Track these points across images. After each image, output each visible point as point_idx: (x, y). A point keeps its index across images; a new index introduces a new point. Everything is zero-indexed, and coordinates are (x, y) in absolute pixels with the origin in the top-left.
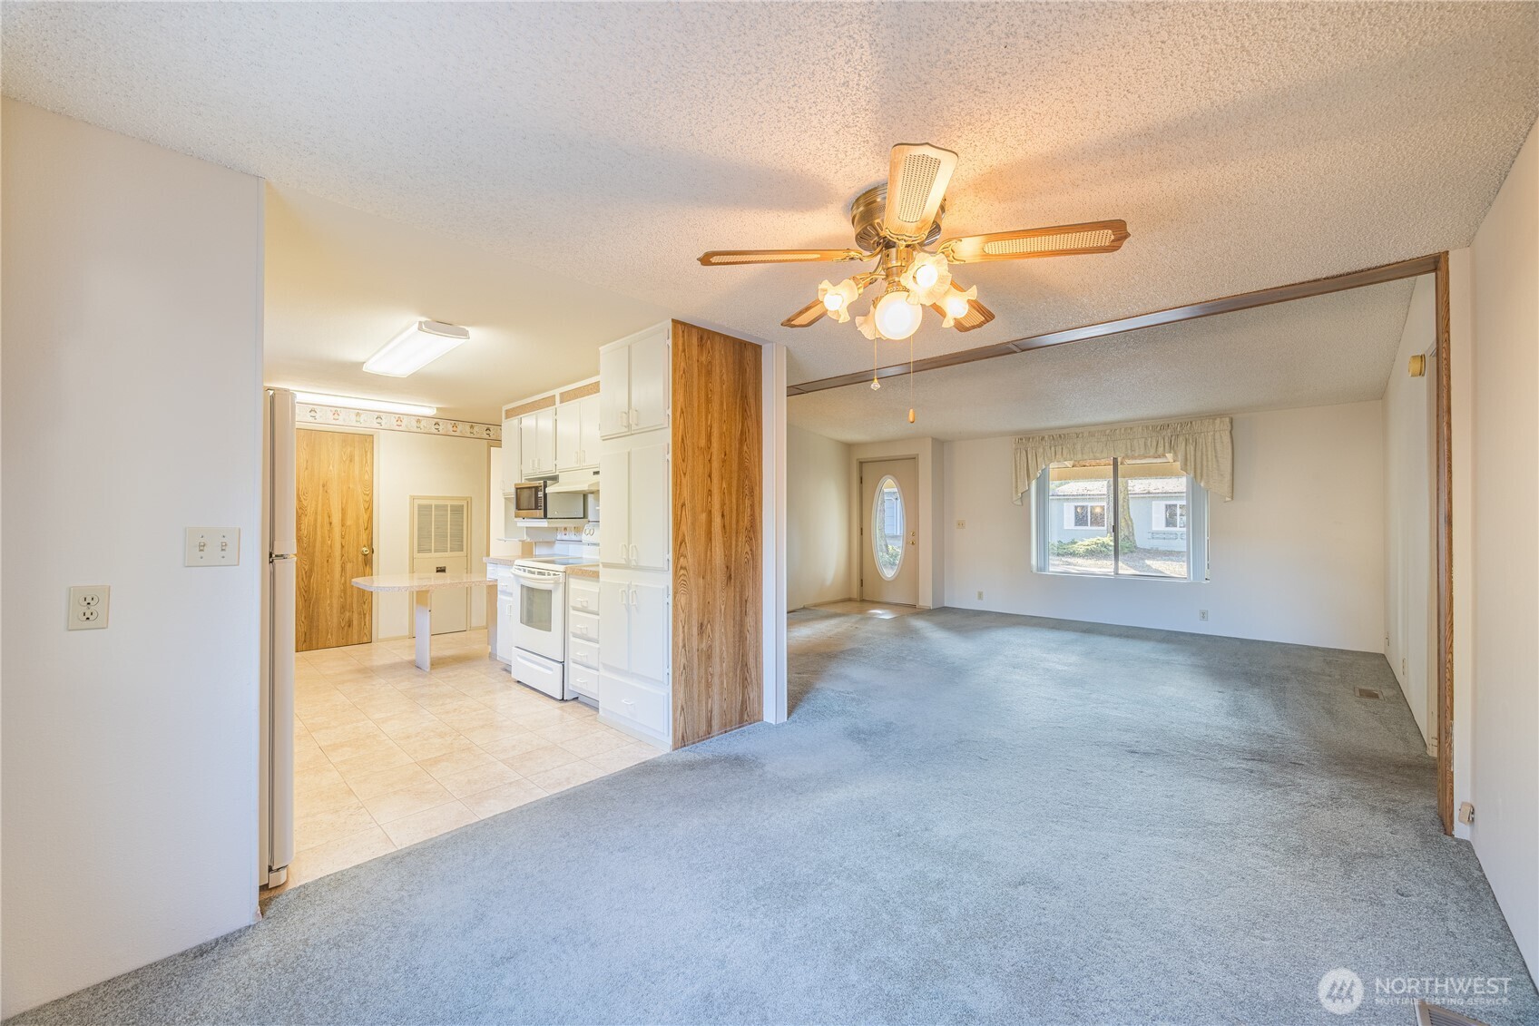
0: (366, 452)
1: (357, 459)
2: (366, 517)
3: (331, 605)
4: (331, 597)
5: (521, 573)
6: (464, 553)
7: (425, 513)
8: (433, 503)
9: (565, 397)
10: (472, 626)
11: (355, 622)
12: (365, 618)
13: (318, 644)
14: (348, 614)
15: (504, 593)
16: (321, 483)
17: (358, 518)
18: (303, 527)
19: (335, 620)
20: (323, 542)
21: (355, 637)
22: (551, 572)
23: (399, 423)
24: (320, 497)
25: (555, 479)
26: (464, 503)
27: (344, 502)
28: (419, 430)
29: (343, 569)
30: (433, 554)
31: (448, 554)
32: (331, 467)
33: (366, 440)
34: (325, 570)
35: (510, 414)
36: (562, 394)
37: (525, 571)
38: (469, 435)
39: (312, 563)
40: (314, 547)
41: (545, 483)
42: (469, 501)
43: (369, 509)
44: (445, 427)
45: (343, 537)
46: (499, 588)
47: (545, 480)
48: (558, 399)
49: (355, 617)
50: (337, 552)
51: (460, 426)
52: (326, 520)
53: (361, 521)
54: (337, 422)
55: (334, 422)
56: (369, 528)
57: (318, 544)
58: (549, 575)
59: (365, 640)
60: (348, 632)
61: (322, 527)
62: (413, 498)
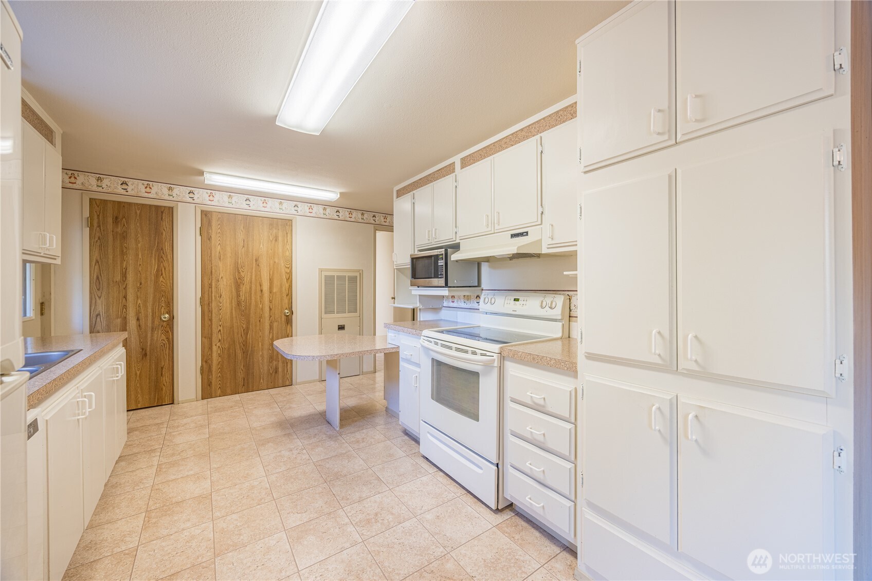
0: (287, 234)
1: (280, 239)
2: (287, 285)
3: (262, 356)
4: (262, 349)
5: (432, 346)
6: (357, 314)
7: (330, 282)
8: (336, 274)
9: (465, 163)
10: (364, 371)
11: (280, 370)
12: (287, 366)
13: (253, 387)
14: (275, 363)
15: (408, 361)
16: (254, 258)
17: (281, 287)
18: (241, 294)
19: (266, 368)
20: (256, 306)
21: (280, 381)
22: (477, 351)
23: (311, 210)
24: (254, 269)
25: (456, 247)
26: (357, 274)
27: (271, 273)
28: (325, 216)
29: (271, 327)
30: (336, 315)
31: (347, 315)
32: (261, 246)
33: (286, 225)
34: (258, 328)
35: (400, 193)
36: (463, 160)
37: (436, 344)
38: (361, 220)
39: (248, 323)
40: (250, 309)
41: (446, 251)
42: (361, 273)
43: (289, 279)
44: (344, 214)
45: (271, 302)
46: (401, 356)
47: (446, 248)
48: (458, 166)
49: (280, 365)
50: (267, 314)
51: (354, 214)
52: (258, 288)
53: (284, 288)
54: (266, 209)
55: (263, 209)
56: (289, 294)
57: (253, 308)
58: (474, 353)
59: (287, 383)
60: (275, 377)
61: (255, 293)
62: (321, 271)
